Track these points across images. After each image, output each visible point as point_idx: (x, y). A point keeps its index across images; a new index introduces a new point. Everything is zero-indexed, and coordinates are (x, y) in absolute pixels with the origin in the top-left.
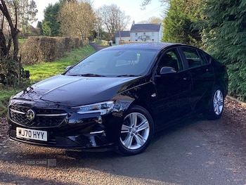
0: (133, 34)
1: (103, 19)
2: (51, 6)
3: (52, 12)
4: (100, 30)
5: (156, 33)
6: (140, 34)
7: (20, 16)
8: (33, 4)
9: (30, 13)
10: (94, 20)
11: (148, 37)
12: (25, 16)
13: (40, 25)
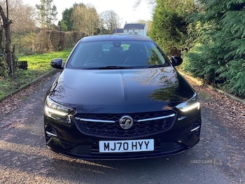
0: (125, 31)
1: (105, 20)
2: (67, 10)
3: (68, 14)
4: (103, 28)
5: (141, 30)
6: (130, 31)
7: (45, 17)
8: (55, 8)
9: (52, 14)
10: (98, 20)
11: (136, 33)
12: (49, 16)
13: (59, 23)
